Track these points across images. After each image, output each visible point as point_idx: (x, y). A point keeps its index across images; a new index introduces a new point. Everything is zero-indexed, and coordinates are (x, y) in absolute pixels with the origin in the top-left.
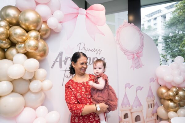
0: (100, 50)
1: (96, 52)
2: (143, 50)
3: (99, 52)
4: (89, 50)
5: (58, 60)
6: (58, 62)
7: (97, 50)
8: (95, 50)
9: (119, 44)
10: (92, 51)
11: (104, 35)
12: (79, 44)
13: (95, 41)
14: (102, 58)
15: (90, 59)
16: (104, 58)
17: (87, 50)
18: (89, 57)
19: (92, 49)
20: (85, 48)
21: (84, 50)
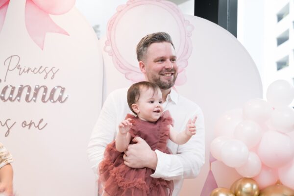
0: (54, 70)
1: (44, 74)
2: (186, 66)
3: (51, 74)
4: (28, 70)
7: (47, 70)
8: (41, 71)
9: (112, 53)
10: (36, 71)
11: (68, 35)
12: (10, 59)
13: (43, 49)
14: (59, 87)
15: (29, 90)
16: (63, 87)
17: (24, 71)
18: (27, 86)
19: (36, 68)
20: (19, 66)
21: (17, 70)
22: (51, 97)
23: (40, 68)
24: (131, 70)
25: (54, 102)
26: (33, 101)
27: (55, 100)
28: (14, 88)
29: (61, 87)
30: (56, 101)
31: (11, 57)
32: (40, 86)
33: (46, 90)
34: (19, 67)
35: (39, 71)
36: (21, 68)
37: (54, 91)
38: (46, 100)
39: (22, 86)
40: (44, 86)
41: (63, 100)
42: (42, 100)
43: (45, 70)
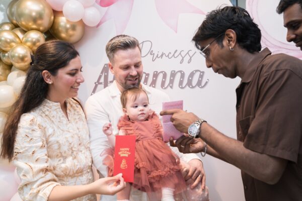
1: (180, 58)
4: (162, 56)
5: (102, 80)
6: (101, 83)
7: (183, 54)
8: (176, 55)
10: (170, 56)
11: (204, 14)
13: (176, 32)
14: (197, 71)
15: (165, 76)
16: (201, 71)
17: (157, 56)
18: (162, 72)
19: (170, 53)
20: (152, 51)
21: (150, 57)
22: (189, 83)
23: (175, 52)
24: (280, 47)
25: (193, 87)
26: (169, 87)
27: (194, 85)
28: (148, 75)
29: (200, 71)
30: (196, 86)
31: (143, 43)
32: (176, 71)
33: (183, 76)
34: (151, 53)
35: (174, 55)
36: (154, 54)
37: (192, 75)
38: (184, 85)
39: (157, 72)
40: (180, 71)
41: (203, 84)
42: (179, 86)
43: (180, 53)
